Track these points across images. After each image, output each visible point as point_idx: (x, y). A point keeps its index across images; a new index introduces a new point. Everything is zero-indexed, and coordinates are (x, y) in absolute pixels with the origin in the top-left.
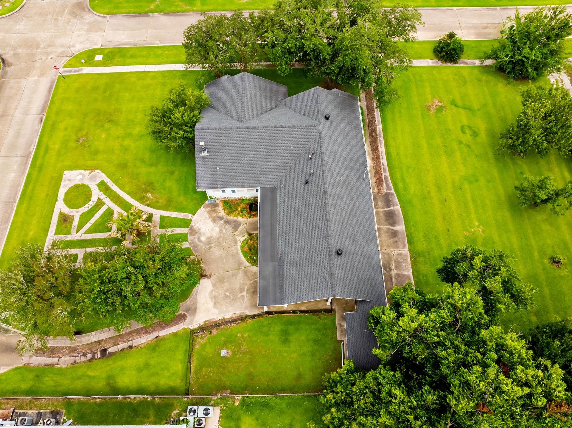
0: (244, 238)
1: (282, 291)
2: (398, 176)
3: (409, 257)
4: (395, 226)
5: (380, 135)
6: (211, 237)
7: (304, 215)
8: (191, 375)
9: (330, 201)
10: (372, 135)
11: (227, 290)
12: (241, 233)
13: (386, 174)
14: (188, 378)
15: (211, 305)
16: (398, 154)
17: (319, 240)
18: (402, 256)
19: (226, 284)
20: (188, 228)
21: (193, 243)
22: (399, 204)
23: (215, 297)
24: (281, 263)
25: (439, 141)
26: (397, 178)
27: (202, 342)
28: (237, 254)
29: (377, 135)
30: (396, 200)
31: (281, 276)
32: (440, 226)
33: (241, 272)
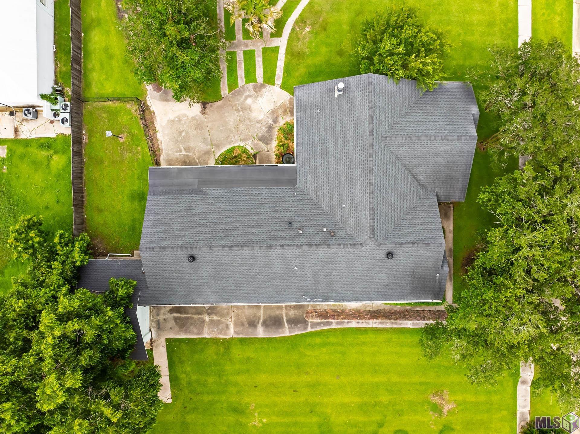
0: (249, 149)
1: (163, 194)
2: (332, 339)
3: (224, 337)
4: (262, 326)
5: (396, 323)
6: (251, 111)
7: (246, 220)
8: (101, 103)
9: (258, 252)
10: (395, 313)
11: (187, 133)
12: (255, 145)
13: (334, 324)
14: (98, 100)
15: (172, 116)
16: (364, 343)
17: (208, 236)
18: (226, 329)
19: (195, 132)
20: (262, 83)
21: (244, 90)
22: (292, 334)
23: (180, 120)
24: (195, 192)
25: (385, 398)
26: (328, 337)
27: (133, 111)
28: (231, 142)
29: (395, 320)
30: (297, 332)
31: (180, 192)
32: (262, 378)
33: (209, 147)
